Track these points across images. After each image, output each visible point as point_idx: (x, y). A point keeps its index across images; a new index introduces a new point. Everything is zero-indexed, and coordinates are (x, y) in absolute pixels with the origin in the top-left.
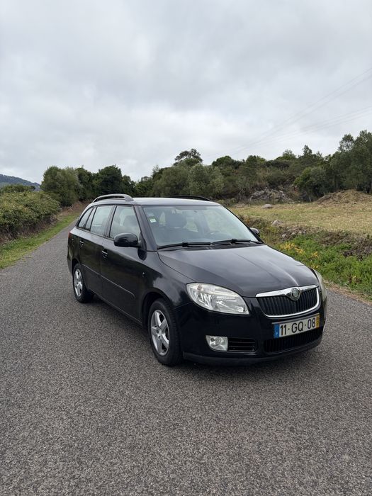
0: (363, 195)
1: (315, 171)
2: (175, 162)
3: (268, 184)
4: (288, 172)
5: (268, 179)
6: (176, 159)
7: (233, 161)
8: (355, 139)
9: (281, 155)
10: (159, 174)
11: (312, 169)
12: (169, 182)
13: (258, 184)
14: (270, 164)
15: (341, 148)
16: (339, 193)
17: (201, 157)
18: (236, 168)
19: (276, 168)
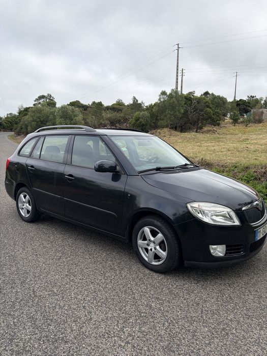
0: (173, 132)
1: (143, 114)
2: (34, 103)
3: (109, 123)
4: (122, 115)
5: (109, 119)
6: (35, 101)
7: (82, 104)
8: (168, 94)
9: (115, 102)
10: (25, 112)
11: (141, 113)
12: (35, 118)
13: (103, 122)
14: (108, 108)
15: (160, 99)
16: (159, 130)
17: (55, 100)
18: (85, 110)
19: (113, 112)
